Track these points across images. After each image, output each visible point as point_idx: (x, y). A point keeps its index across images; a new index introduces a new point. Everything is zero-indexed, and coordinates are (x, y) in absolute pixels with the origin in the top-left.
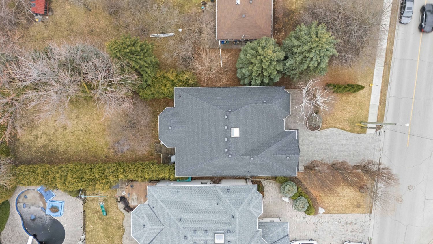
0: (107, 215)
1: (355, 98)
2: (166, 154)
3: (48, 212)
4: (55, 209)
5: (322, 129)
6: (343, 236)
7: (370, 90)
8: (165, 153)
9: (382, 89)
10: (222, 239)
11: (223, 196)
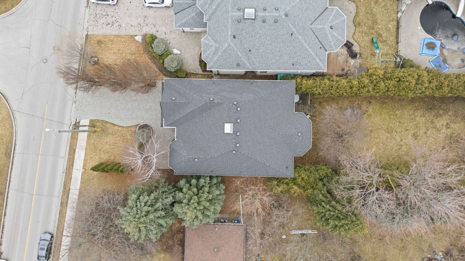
0: (372, 39)
1: (101, 158)
2: (304, 104)
3: (438, 43)
4: (431, 46)
5: (136, 125)
6: (117, 11)
7: (85, 165)
8: (306, 105)
9: (73, 165)
10: (246, 13)
11: (244, 59)
